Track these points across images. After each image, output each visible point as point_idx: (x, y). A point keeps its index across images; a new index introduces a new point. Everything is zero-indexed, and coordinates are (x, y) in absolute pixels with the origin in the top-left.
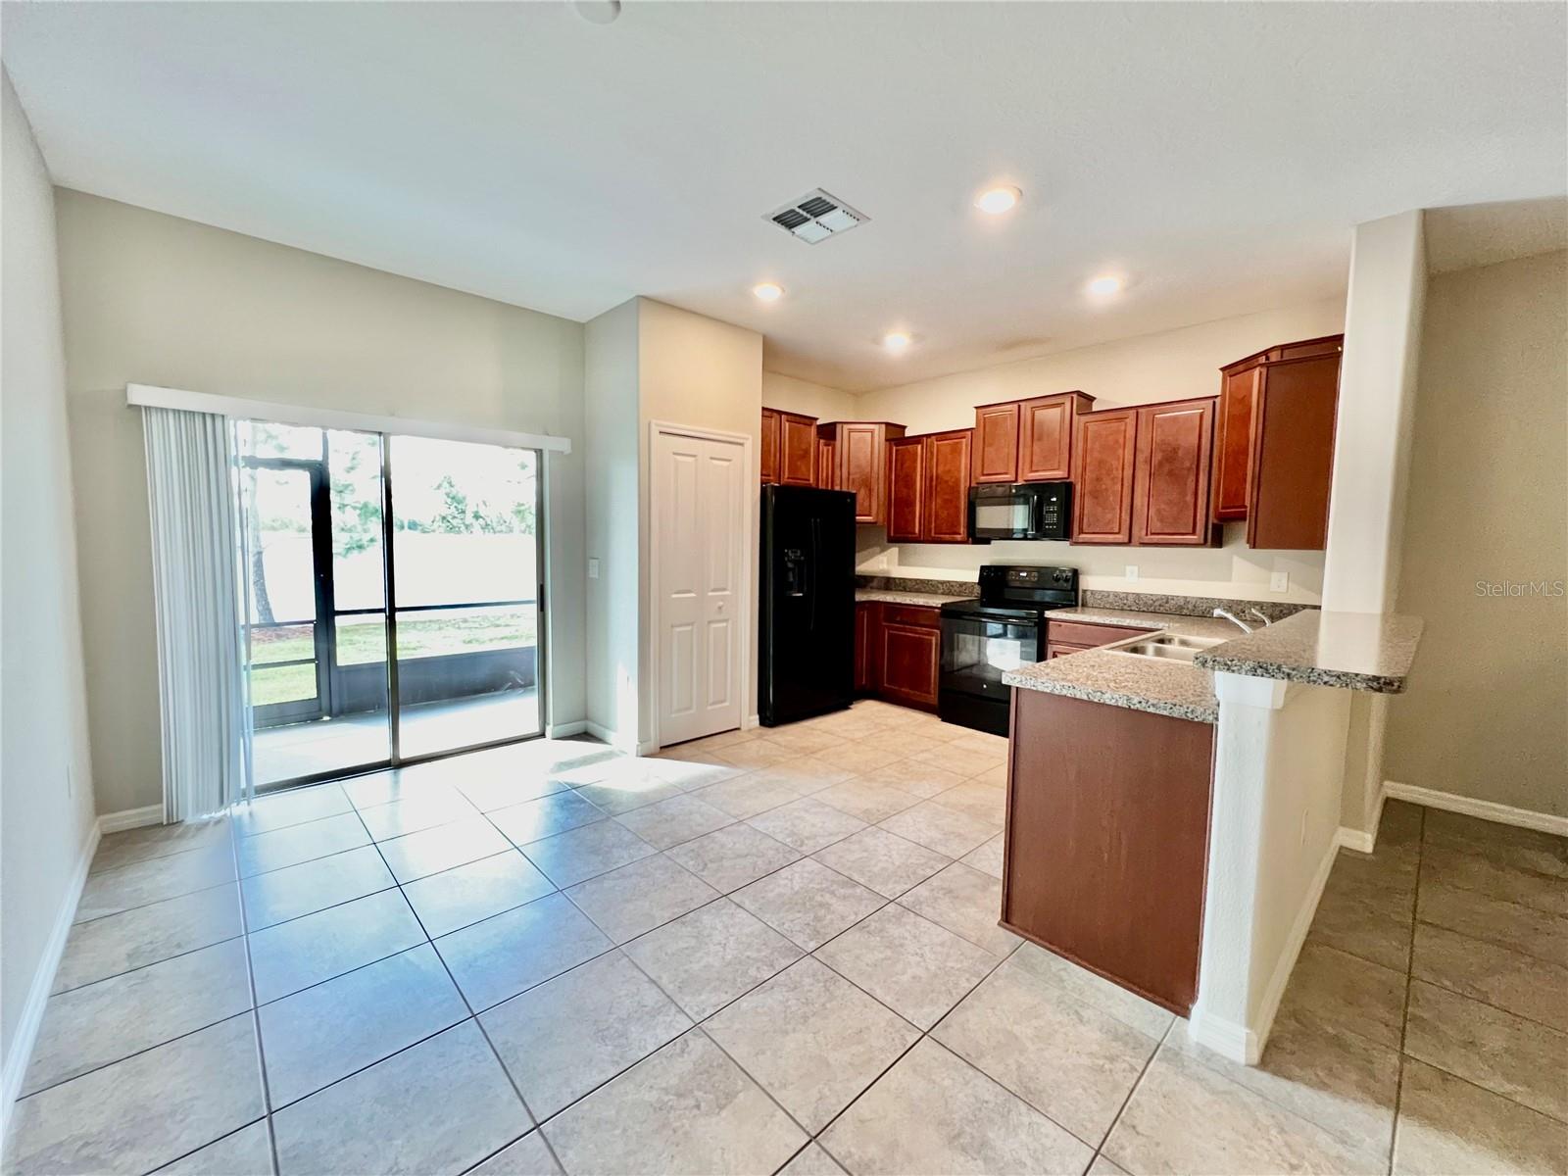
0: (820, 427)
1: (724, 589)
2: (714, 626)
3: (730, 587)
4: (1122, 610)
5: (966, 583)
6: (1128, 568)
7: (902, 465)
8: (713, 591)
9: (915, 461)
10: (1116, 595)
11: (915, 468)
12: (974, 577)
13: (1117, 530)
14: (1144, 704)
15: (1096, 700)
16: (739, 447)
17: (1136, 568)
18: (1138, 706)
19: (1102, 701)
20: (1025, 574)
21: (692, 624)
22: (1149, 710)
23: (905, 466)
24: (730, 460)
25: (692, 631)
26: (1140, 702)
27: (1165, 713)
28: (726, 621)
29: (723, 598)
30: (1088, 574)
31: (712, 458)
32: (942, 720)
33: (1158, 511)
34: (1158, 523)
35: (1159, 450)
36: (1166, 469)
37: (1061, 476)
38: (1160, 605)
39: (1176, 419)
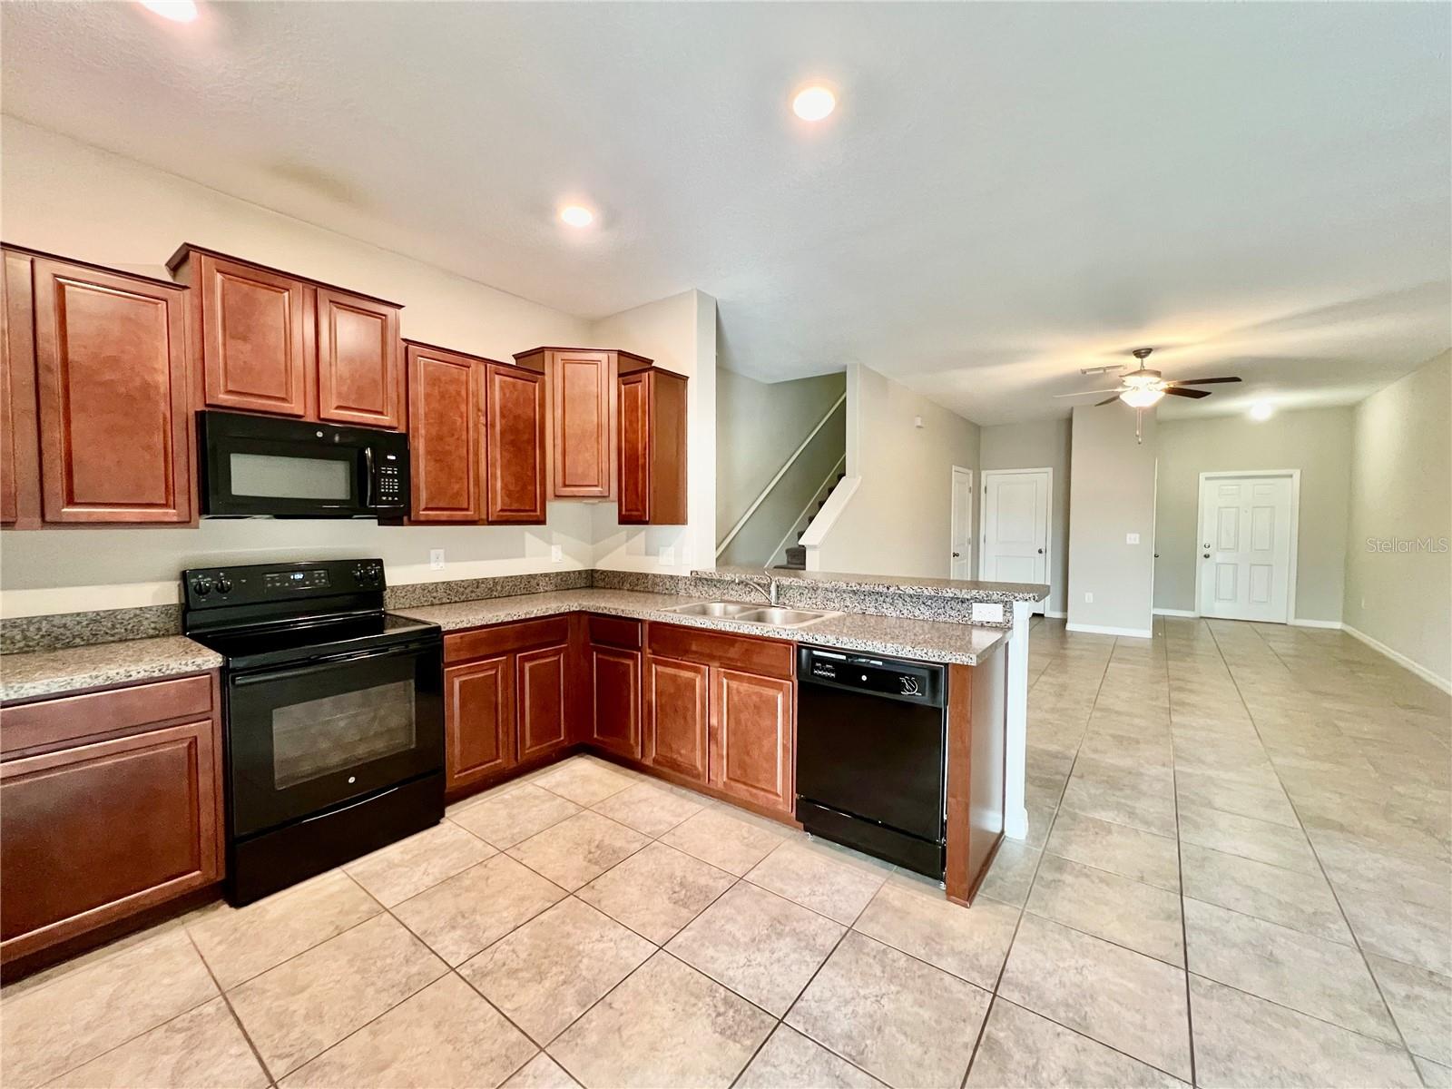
6: (433, 553)
12: (169, 594)
13: (466, 506)
17: (442, 552)
20: (300, 576)
30: (394, 565)
32: (238, 902)
33: (505, 487)
34: (506, 499)
35: (503, 416)
36: (510, 437)
37: (387, 424)
38: (472, 592)
39: (514, 385)
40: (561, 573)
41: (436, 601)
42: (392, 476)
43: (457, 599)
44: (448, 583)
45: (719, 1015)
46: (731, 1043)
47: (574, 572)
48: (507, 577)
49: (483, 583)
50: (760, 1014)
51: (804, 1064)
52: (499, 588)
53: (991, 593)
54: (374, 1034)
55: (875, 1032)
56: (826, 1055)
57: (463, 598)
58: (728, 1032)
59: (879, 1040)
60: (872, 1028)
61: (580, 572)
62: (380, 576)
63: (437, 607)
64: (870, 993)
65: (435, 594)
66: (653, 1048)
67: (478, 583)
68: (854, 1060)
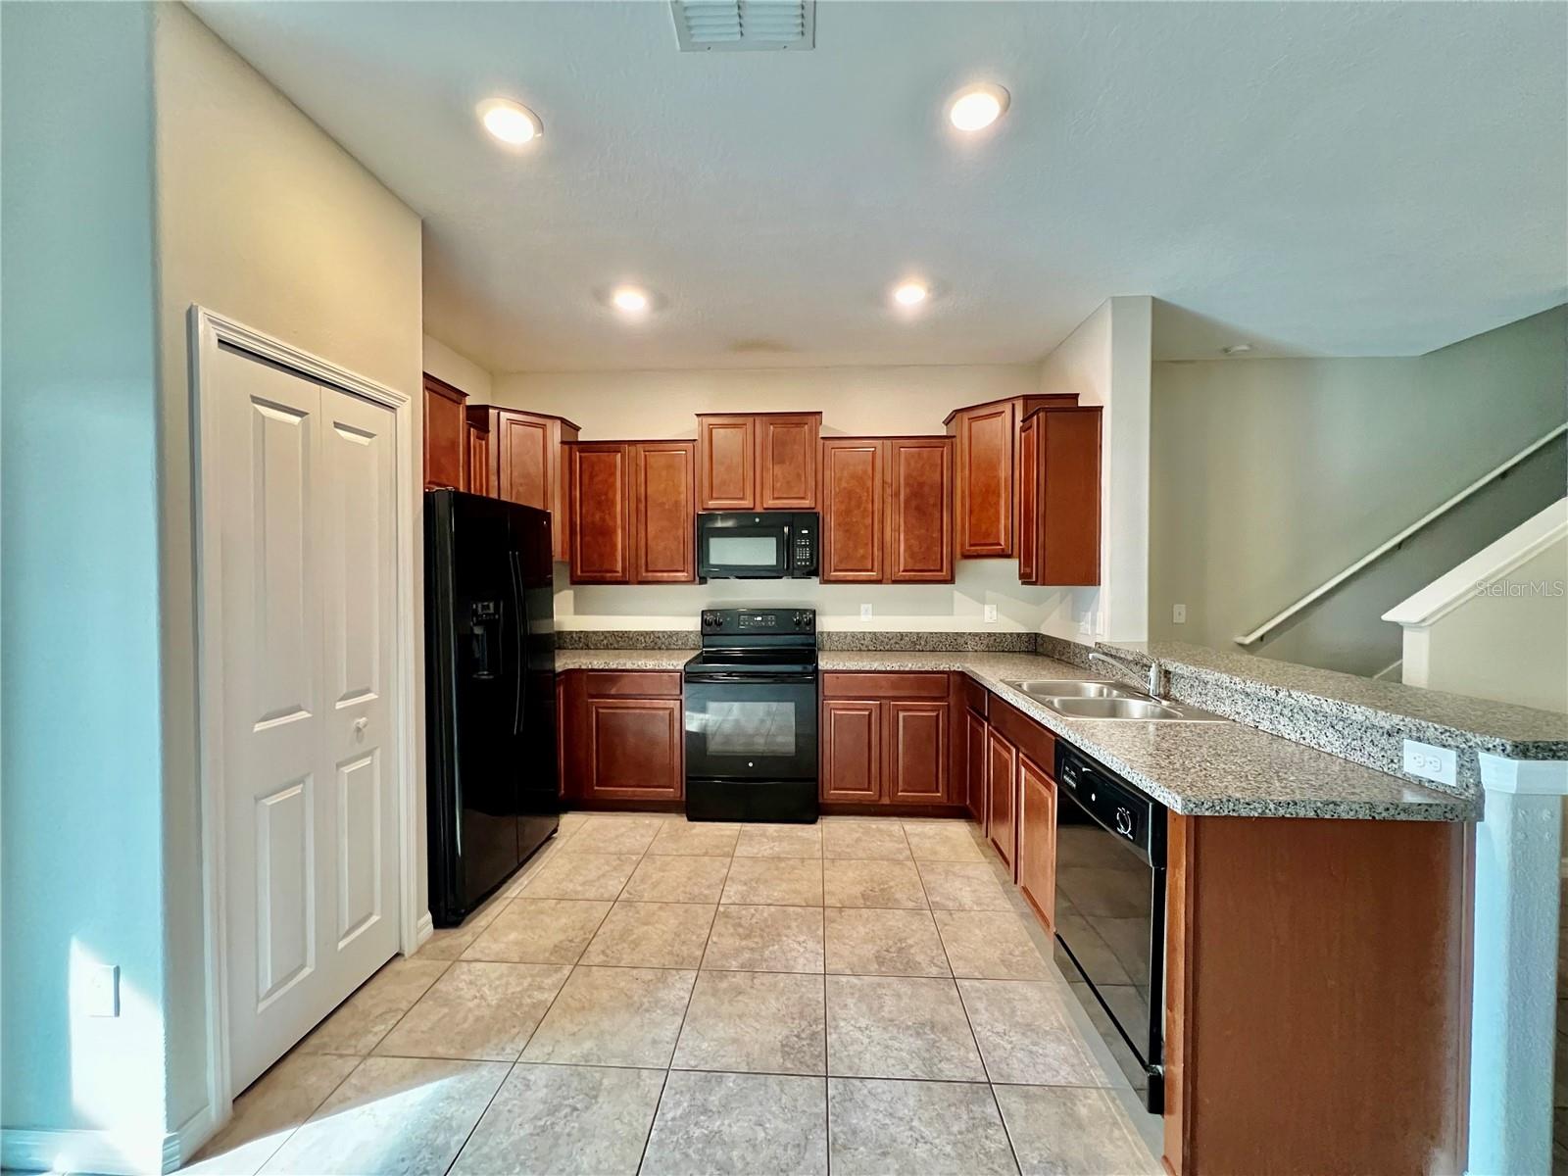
0: (470, 408)
1: (367, 691)
2: (347, 770)
3: (376, 686)
4: (860, 650)
5: (677, 633)
6: (863, 607)
7: (591, 478)
8: (344, 698)
9: (613, 474)
10: (853, 635)
11: (613, 485)
12: (693, 624)
13: (870, 568)
14: (1392, 811)
15: (1327, 817)
16: (387, 413)
17: (870, 606)
18: (1385, 814)
19: (1336, 816)
20: (759, 619)
21: (301, 781)
22: (1398, 818)
23: (596, 480)
24: (370, 435)
25: (302, 794)
26: (1388, 809)
27: (1419, 818)
28: (369, 753)
29: (362, 710)
30: (823, 614)
31: (337, 425)
32: (691, 819)
33: (908, 547)
34: (909, 560)
35: (907, 484)
36: (914, 503)
37: (808, 506)
38: (896, 643)
39: (919, 454)
40: (995, 634)
41: (864, 648)
42: (806, 546)
43: (882, 648)
44: (875, 633)
45: (798, 1036)
46: (780, 1054)
47: (1011, 635)
48: (932, 633)
49: (907, 636)
50: (821, 1060)
51: (800, 1110)
52: (923, 643)
53: (1424, 724)
54: (660, 908)
55: (879, 1151)
56: (821, 1122)
57: (887, 647)
58: (786, 1049)
59: (873, 1157)
60: (880, 1146)
61: (1018, 634)
62: (812, 623)
63: (864, 653)
64: (920, 1130)
65: (862, 642)
66: (740, 1017)
67: (902, 636)
68: (833, 1144)
